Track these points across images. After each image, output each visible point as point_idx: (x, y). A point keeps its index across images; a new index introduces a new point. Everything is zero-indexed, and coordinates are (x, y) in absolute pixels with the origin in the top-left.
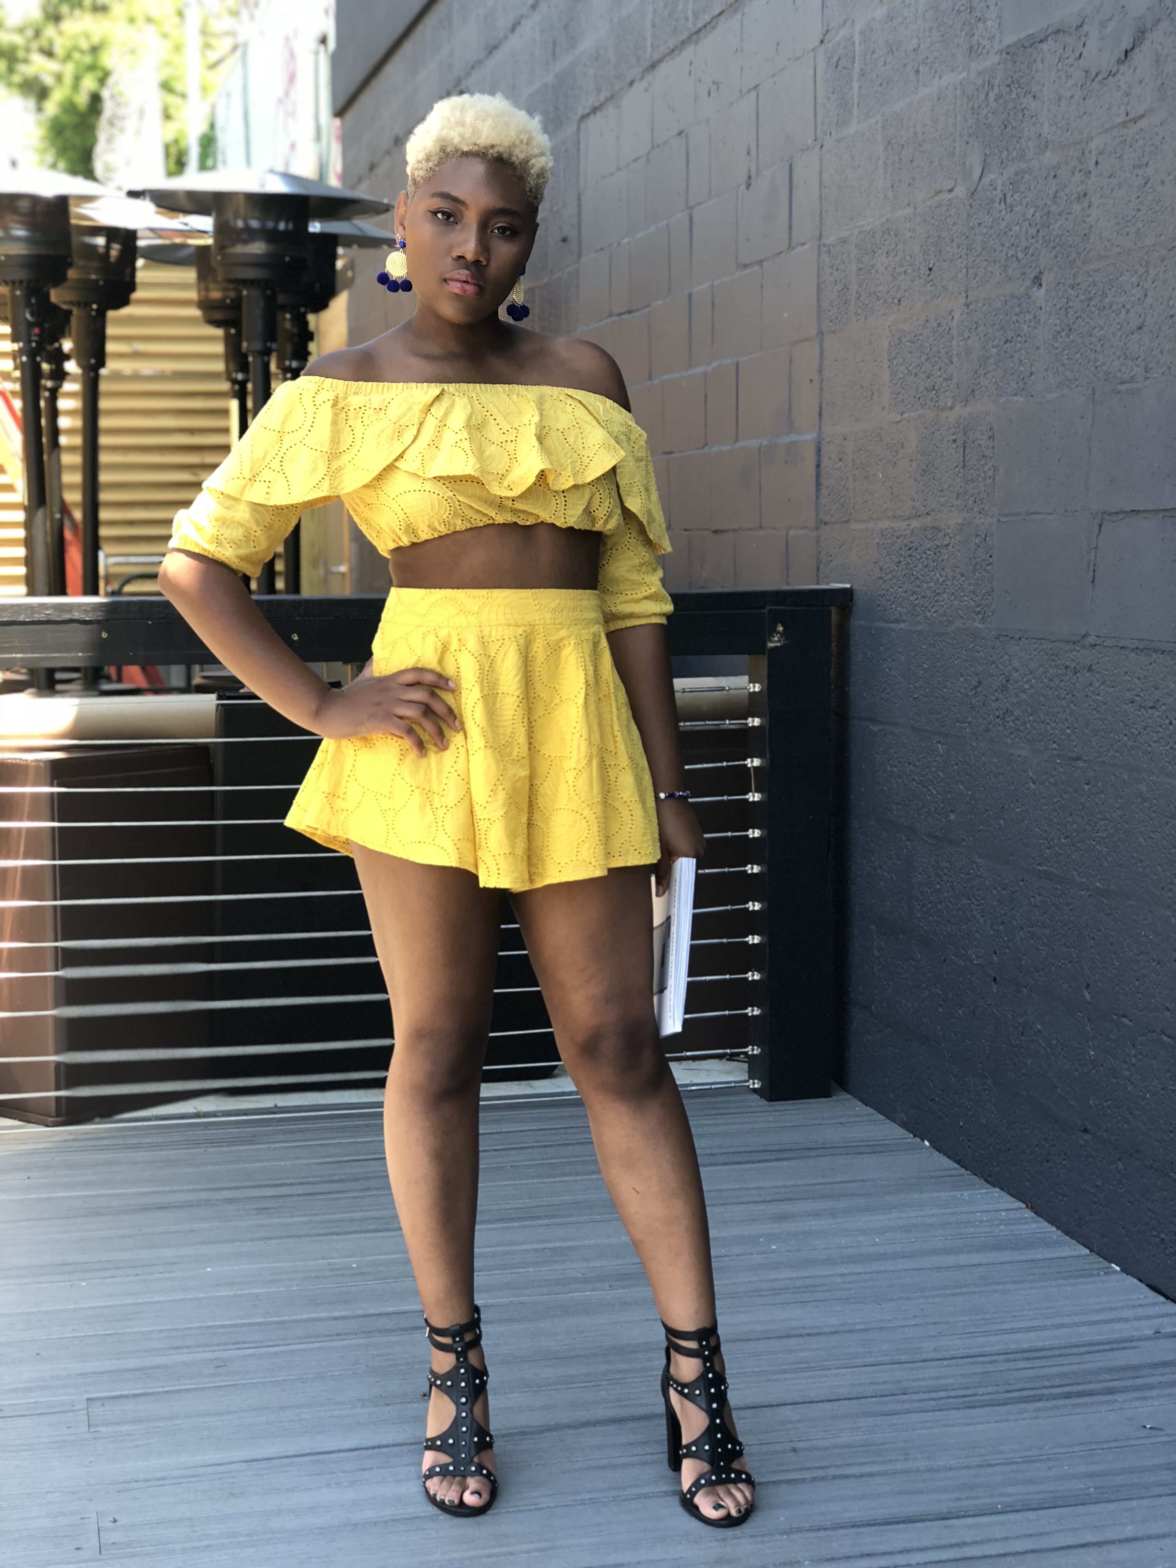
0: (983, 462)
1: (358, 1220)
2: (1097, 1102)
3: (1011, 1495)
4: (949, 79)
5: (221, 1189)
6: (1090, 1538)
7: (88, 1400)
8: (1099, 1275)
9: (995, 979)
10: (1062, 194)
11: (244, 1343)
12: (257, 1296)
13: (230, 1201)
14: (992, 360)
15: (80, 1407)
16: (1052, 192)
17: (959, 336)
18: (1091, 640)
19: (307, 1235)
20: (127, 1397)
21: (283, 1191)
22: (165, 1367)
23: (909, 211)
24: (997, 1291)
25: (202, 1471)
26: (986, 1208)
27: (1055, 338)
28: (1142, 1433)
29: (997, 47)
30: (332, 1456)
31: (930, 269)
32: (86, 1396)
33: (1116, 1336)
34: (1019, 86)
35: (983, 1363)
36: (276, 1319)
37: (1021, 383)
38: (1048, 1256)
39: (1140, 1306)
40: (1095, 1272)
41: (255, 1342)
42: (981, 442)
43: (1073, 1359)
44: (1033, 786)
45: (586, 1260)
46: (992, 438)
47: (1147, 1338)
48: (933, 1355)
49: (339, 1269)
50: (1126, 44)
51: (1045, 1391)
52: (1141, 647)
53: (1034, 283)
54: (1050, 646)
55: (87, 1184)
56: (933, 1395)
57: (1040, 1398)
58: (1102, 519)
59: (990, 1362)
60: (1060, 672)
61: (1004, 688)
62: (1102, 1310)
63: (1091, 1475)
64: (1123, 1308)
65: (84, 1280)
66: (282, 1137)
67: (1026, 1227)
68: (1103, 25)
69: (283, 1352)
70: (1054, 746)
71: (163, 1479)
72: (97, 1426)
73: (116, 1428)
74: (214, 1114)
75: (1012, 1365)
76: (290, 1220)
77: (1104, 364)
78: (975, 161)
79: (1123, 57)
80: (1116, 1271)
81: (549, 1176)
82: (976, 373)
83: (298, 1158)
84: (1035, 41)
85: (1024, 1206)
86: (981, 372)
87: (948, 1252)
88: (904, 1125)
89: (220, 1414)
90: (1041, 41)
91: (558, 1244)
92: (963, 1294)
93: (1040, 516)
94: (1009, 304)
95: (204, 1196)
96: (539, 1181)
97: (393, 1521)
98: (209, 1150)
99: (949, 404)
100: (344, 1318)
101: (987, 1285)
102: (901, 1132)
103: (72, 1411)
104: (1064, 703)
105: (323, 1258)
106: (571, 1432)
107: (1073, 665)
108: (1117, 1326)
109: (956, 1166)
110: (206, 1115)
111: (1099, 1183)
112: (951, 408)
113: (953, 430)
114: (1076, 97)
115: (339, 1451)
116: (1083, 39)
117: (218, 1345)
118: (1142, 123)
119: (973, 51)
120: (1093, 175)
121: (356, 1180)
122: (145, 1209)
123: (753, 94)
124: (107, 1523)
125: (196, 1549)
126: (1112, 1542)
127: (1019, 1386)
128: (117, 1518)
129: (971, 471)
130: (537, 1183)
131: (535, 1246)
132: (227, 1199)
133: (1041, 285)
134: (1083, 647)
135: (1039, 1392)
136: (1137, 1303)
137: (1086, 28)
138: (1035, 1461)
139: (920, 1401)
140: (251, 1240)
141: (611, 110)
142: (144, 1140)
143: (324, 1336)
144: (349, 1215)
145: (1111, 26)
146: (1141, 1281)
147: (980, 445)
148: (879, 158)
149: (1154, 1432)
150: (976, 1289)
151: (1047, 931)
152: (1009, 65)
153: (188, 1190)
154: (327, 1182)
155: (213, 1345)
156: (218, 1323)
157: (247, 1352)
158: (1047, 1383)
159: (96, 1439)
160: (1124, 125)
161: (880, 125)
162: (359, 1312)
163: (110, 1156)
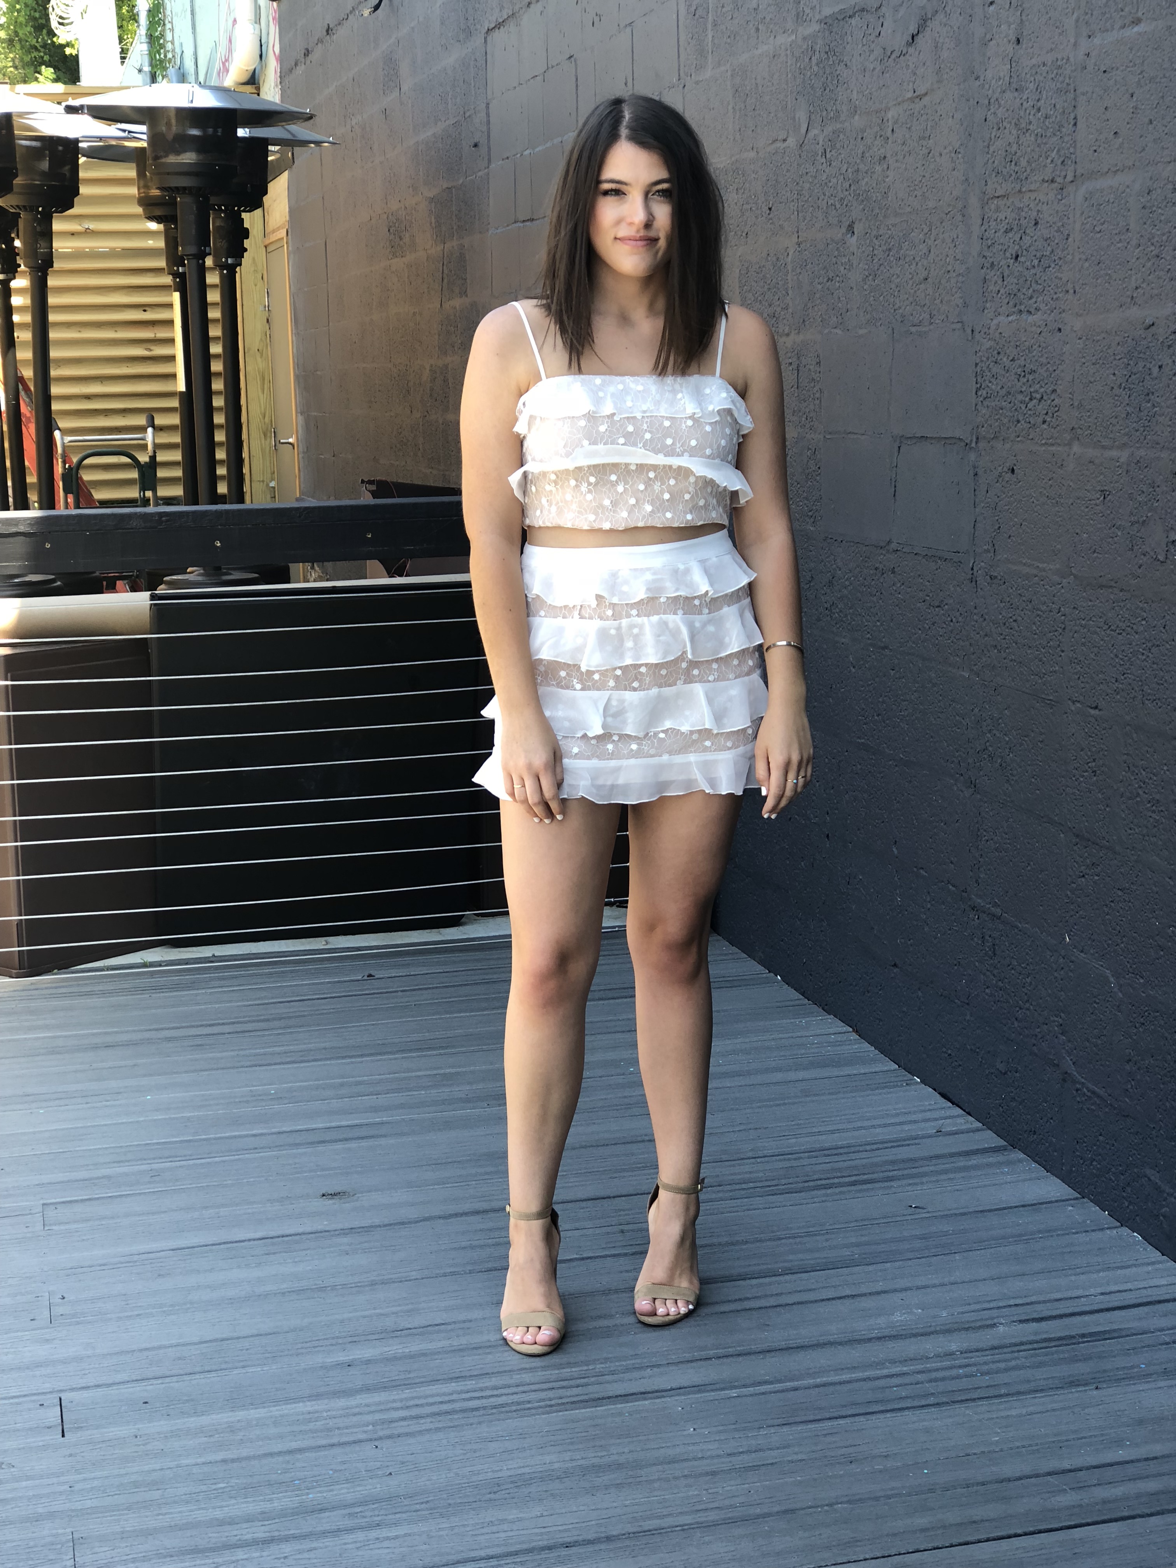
0: (812, 385)
1: (279, 1054)
2: (903, 941)
3: (791, 1261)
4: (783, 40)
5: (162, 1029)
6: (848, 1292)
7: (44, 1205)
8: (902, 1086)
9: (828, 836)
10: (867, 155)
11: (176, 1157)
12: (188, 1119)
13: (169, 1039)
14: (817, 296)
15: (37, 1211)
16: (860, 152)
17: (793, 271)
18: (894, 546)
19: (233, 1068)
20: (76, 1201)
21: (215, 1030)
22: (109, 1177)
23: (752, 154)
24: (813, 1101)
25: (136, 1258)
26: (819, 1032)
27: (864, 280)
28: (910, 1211)
29: (817, 17)
30: (242, 1244)
31: (770, 209)
32: (42, 1202)
33: (903, 1135)
34: (835, 54)
35: (789, 1160)
36: (204, 1137)
37: (840, 317)
38: (863, 1071)
39: (930, 1110)
40: (899, 1084)
41: (185, 1156)
42: (812, 367)
43: (864, 1155)
44: (853, 670)
45: (470, 1083)
46: (819, 363)
47: (930, 1136)
48: (750, 1154)
49: (260, 1095)
50: (913, 29)
51: (836, 1181)
52: (930, 555)
53: (847, 233)
54: (864, 549)
55: (47, 1027)
56: (744, 1186)
57: (830, 1186)
58: (901, 442)
59: (795, 1159)
60: (872, 572)
61: (830, 583)
62: (897, 1115)
63: (858, 1245)
64: (915, 1112)
65: (41, 1108)
66: (217, 983)
67: (850, 1047)
68: (896, 10)
69: (208, 1163)
70: (868, 636)
71: (104, 1265)
72: (50, 1225)
73: (67, 1227)
74: (159, 964)
75: (813, 1161)
76: (219, 1055)
77: (900, 308)
78: (802, 116)
79: (911, 41)
80: (917, 1082)
81: (447, 1013)
82: (806, 305)
83: (231, 1001)
84: (845, 16)
85: (851, 1030)
86: (810, 305)
87: (779, 1069)
88: (761, 962)
89: (153, 1213)
90: (850, 17)
91: (448, 1071)
92: (785, 1104)
93: (855, 436)
94: (830, 246)
95: (147, 1035)
96: (438, 1017)
97: (289, 1292)
98: (153, 995)
99: (786, 331)
100: (262, 1134)
101: (807, 1096)
102: (759, 968)
103: (31, 1214)
104: (875, 599)
105: (247, 1086)
106: (442, 1221)
107: (881, 566)
108: (906, 1127)
109: (801, 997)
110: (152, 965)
111: (905, 1009)
112: (788, 335)
113: (789, 355)
114: (877, 71)
115: (249, 1240)
116: (881, 19)
117: (154, 1159)
118: (926, 100)
119: (800, 18)
120: (890, 141)
121: (280, 1019)
122: (95, 1047)
123: (628, 30)
124: (56, 1299)
125: (129, 1317)
126: (865, 1295)
127: (816, 1177)
128: (65, 1295)
129: (804, 392)
130: (436, 1019)
131: (429, 1073)
132: (166, 1038)
133: (853, 232)
134: (888, 551)
135: (831, 1181)
136: (928, 1108)
137: (883, 9)
138: (816, 1235)
139: (731, 1191)
140: (186, 1072)
141: (511, 27)
142: (96, 988)
143: (243, 1150)
144: (271, 1050)
145: (902, 12)
146: (935, 1090)
147: (810, 370)
148: (728, 104)
149: (918, 1210)
150: (796, 1101)
151: (865, 796)
152: (827, 33)
153: (134, 1031)
154: (254, 1021)
155: (150, 1159)
156: (155, 1141)
157: (178, 1164)
158: (839, 1174)
159: (49, 1235)
160: (912, 100)
161: (729, 73)
162: (274, 1130)
163: (67, 1002)
